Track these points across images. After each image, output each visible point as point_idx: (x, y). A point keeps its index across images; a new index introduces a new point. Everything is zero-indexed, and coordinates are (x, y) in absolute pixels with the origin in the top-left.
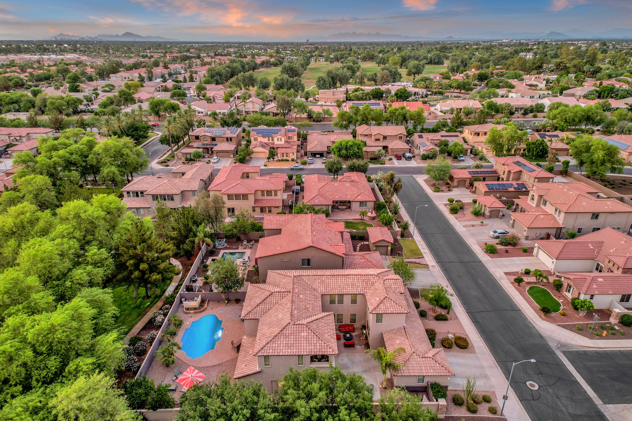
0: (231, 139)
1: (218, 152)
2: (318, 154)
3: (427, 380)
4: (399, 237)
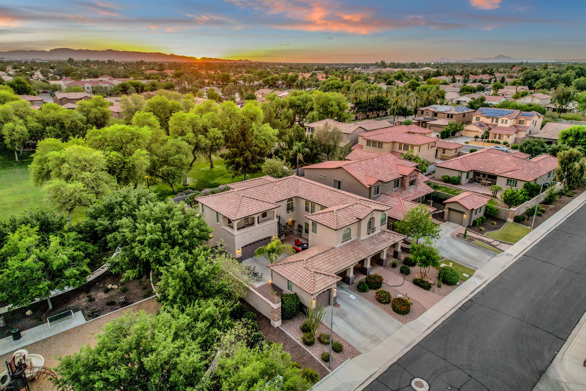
0: (452, 115)
1: (431, 125)
3: (295, 290)
4: (510, 220)
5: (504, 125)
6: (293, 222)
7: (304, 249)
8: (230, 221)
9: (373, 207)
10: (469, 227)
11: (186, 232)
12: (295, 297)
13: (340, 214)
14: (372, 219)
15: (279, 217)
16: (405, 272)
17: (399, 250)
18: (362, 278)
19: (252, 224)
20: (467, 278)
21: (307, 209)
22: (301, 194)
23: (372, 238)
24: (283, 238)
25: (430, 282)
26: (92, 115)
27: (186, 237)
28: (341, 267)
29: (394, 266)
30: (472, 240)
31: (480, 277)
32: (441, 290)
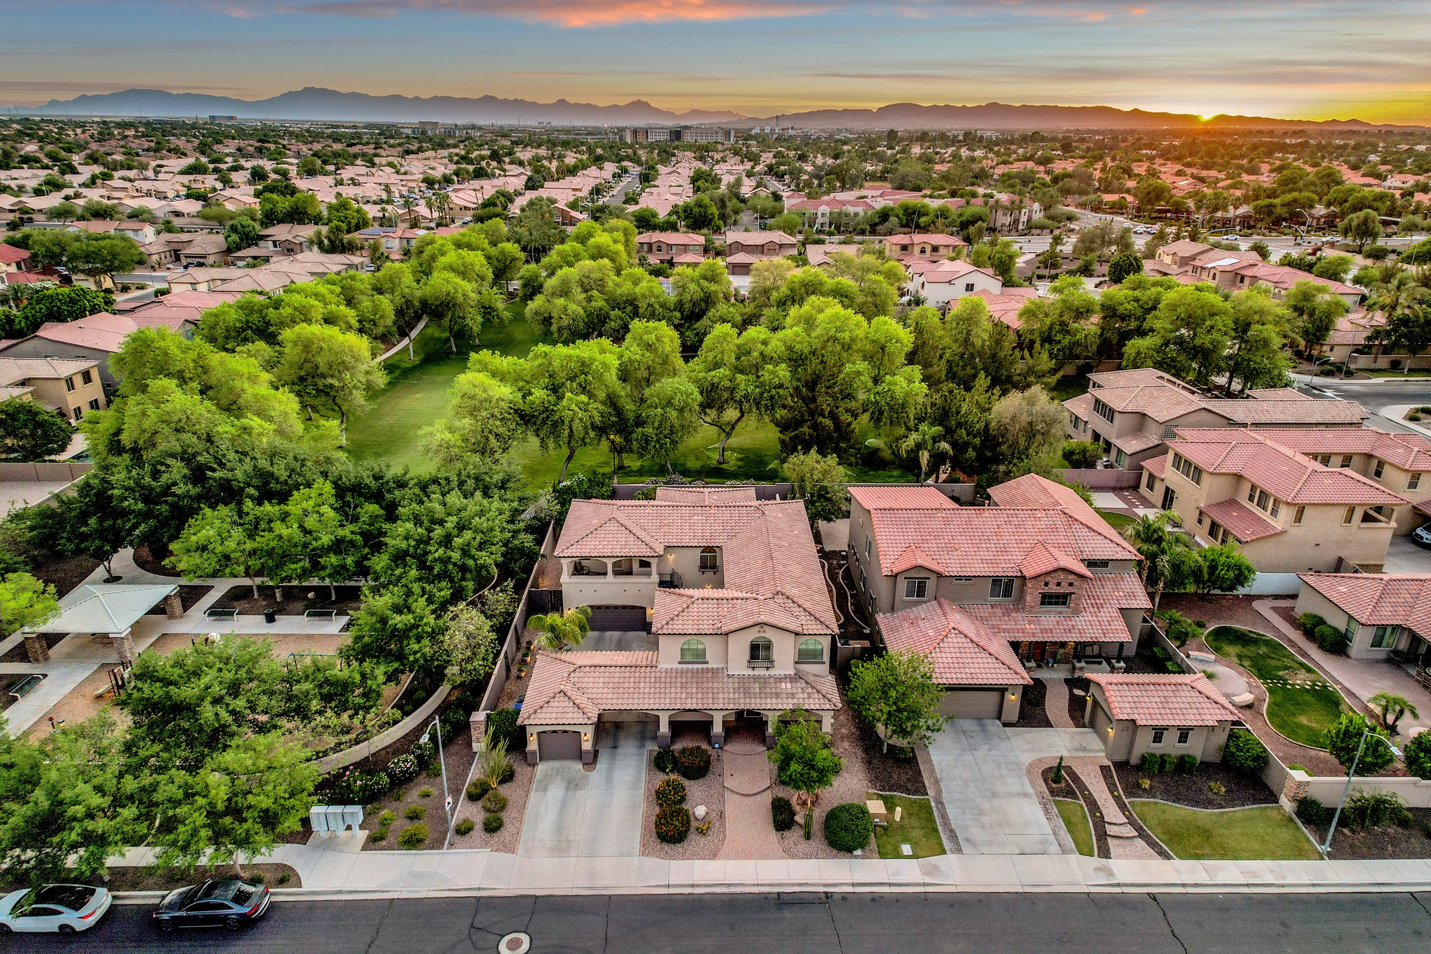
4: (1287, 804)
9: (765, 618)
10: (1121, 765)
19: (605, 572)
20: (900, 857)
22: (730, 545)
23: (757, 678)
25: (801, 819)
30: (1069, 796)
31: (932, 870)
32: (804, 846)
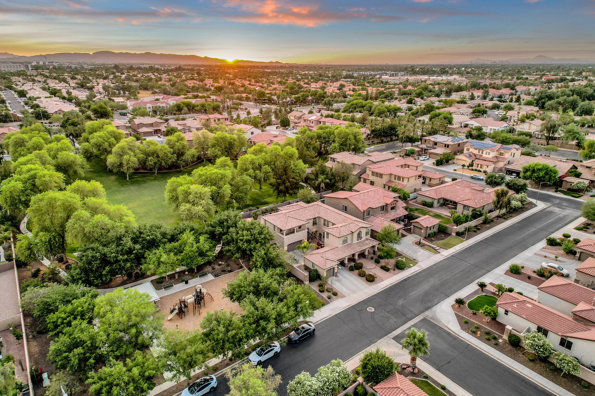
0: (448, 145)
1: (430, 153)
2: (515, 172)
3: (316, 267)
4: (454, 234)
5: (487, 156)
6: (316, 231)
7: (322, 247)
8: (281, 230)
9: (361, 226)
10: (425, 238)
11: (263, 236)
12: (316, 271)
13: (342, 229)
14: (360, 232)
15: (308, 229)
16: (377, 262)
17: (376, 250)
18: (353, 264)
19: (293, 232)
20: (412, 267)
21: (324, 225)
22: (321, 215)
23: (360, 242)
24: (310, 241)
25: (389, 267)
26: (176, 148)
27: (262, 239)
28: (341, 256)
29: (372, 258)
30: (424, 246)
31: (419, 266)
32: (395, 272)
